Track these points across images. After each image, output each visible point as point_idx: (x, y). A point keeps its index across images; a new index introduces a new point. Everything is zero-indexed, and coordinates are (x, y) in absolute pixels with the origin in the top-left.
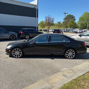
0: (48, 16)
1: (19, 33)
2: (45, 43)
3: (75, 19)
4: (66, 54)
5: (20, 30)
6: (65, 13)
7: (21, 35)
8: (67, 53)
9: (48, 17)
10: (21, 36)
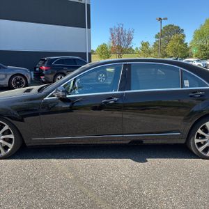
0: (117, 27)
1: (37, 69)
2: (110, 97)
3: (184, 36)
4: (197, 141)
5: (41, 62)
6: (160, 19)
7: (43, 75)
8: (199, 136)
9: (118, 30)
10: (42, 77)
